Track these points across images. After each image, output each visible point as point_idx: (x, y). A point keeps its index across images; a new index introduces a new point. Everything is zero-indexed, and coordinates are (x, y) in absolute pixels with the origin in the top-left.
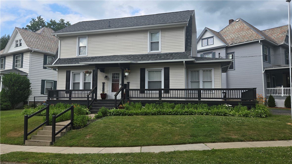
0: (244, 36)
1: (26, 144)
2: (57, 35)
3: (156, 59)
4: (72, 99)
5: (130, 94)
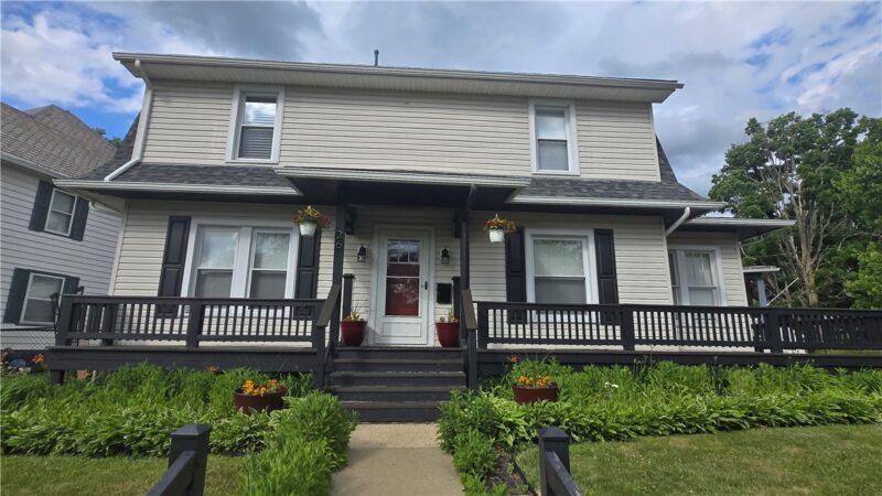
2: (142, 61)
4: (202, 344)
5: (491, 325)
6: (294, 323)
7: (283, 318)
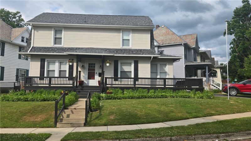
0: (171, 39)
1: (57, 126)
2: (32, 24)
3: (129, 53)
4: (51, 85)
5: (107, 81)
6: (69, 81)
7: (67, 80)
